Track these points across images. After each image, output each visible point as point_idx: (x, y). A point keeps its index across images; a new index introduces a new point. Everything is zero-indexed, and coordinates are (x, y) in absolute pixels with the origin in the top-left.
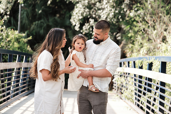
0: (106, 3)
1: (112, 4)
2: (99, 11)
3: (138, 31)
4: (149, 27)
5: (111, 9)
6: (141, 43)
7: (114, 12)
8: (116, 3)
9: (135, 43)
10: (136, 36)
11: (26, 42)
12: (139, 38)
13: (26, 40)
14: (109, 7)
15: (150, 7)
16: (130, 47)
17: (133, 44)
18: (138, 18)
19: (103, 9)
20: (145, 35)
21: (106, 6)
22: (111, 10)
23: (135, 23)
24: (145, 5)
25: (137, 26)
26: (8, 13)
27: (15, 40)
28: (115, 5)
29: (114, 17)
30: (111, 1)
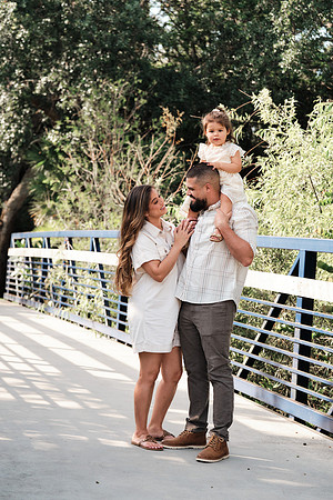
7: (16, 133)
9: (59, 198)
14: (3, 121)
16: (50, 207)
17: (56, 200)
22: (9, 128)
23: (60, 157)
24: (83, 121)
28: (15, 117)
29: (16, 143)
30: (9, 109)
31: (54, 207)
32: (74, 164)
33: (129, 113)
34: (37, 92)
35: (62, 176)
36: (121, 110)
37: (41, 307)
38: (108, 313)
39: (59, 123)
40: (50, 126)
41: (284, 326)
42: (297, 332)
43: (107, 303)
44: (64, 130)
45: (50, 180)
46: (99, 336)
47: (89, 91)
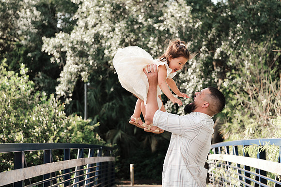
0: (192, 73)
1: (199, 73)
2: (184, 84)
3: (235, 106)
4: (249, 98)
5: (198, 79)
6: (241, 121)
7: (203, 84)
8: (204, 72)
9: (232, 120)
10: (234, 111)
11: (92, 129)
12: (238, 114)
13: (92, 127)
14: (195, 78)
15: (248, 73)
16: (227, 127)
17: (231, 122)
18: (234, 88)
19: (188, 81)
20: (246, 110)
21: (192, 76)
22: (199, 81)
23: (230, 95)
25: (234, 99)
26: (71, 95)
27: (78, 128)
28: (202, 74)
30: (198, 70)
31: (229, 126)
32: (239, 98)
34: (216, 57)
47: (247, 52)
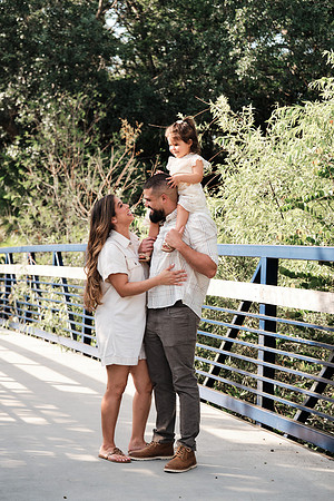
9: (20, 213)
16: (11, 222)
17: (18, 216)
23: (21, 172)
25: (26, 180)
31: (16, 222)
33: (88, 126)
35: (22, 191)
36: (80, 123)
37: (6, 323)
38: (73, 326)
39: (18, 138)
40: (10, 141)
41: (248, 333)
42: (261, 338)
43: (71, 317)
44: (23, 145)
45: (10, 195)
46: (64, 350)
